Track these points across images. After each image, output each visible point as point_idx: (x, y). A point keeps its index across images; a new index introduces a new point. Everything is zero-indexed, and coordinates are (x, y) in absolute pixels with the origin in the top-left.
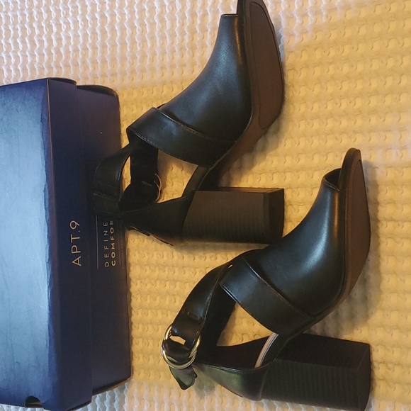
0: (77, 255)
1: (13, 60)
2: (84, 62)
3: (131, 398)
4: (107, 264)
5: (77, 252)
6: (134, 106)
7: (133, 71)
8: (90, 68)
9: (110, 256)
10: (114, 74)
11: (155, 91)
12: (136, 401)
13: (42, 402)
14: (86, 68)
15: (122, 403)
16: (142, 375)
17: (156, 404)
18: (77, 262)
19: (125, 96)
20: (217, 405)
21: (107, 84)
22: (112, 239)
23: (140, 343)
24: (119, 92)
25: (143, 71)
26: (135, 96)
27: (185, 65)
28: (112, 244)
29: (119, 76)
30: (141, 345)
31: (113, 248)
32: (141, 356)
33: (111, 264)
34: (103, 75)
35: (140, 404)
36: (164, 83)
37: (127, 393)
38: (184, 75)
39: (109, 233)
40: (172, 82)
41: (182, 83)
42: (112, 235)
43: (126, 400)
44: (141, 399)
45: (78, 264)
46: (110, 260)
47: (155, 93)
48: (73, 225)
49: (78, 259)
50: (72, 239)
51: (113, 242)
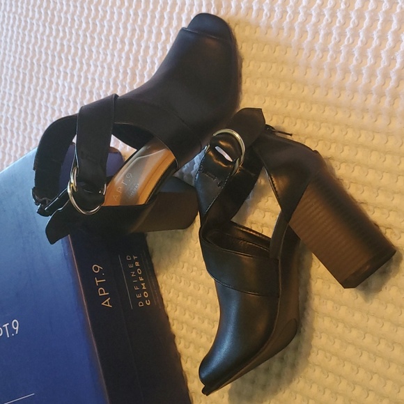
0: (106, 297)
4: (141, 304)
5: (105, 294)
9: (143, 295)
18: (107, 303)
22: (141, 279)
28: (143, 284)
31: (144, 288)
33: (145, 303)
39: (136, 273)
42: (140, 276)
45: (109, 305)
46: (143, 299)
48: (96, 269)
49: (107, 300)
50: (97, 282)
51: (142, 282)
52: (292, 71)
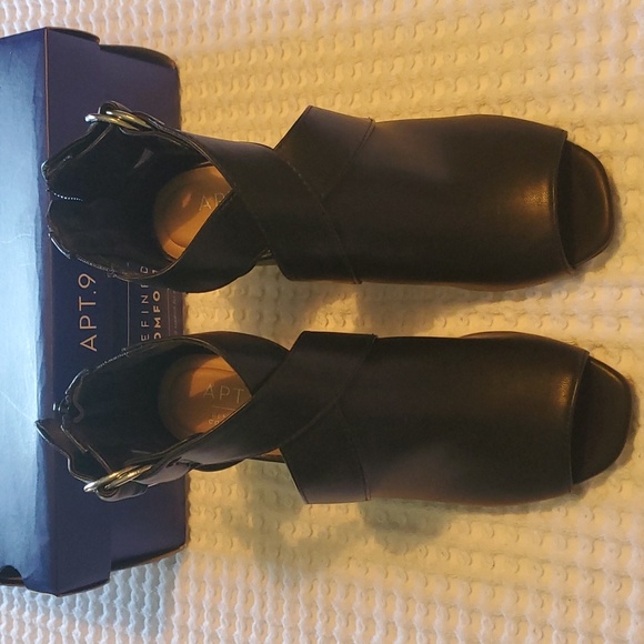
0: (91, 333)
1: (19, 13)
2: (127, 13)
3: (185, 579)
5: (89, 327)
6: (204, 86)
7: (203, 26)
8: (136, 23)
9: (152, 337)
10: (173, 33)
11: (237, 59)
12: (192, 584)
13: (24, 576)
14: (129, 22)
15: (170, 587)
16: (204, 541)
17: (224, 591)
18: (89, 344)
19: (190, 69)
20: (320, 596)
21: (162, 49)
22: (157, 310)
23: (202, 487)
24: (180, 62)
25: (219, 25)
26: (205, 69)
27: (286, 13)
28: (157, 319)
29: (180, 34)
30: (203, 491)
31: (157, 326)
32: (203, 509)
34: (157, 35)
35: (199, 590)
36: (252, 45)
37: (177, 571)
38: (284, 30)
39: (150, 299)
40: (265, 43)
41: (282, 42)
42: (156, 304)
43: (177, 582)
44: (200, 582)
45: (92, 348)
47: (237, 63)
48: (84, 281)
49: (92, 339)
50: (81, 304)
51: (157, 315)
52: (453, 58)
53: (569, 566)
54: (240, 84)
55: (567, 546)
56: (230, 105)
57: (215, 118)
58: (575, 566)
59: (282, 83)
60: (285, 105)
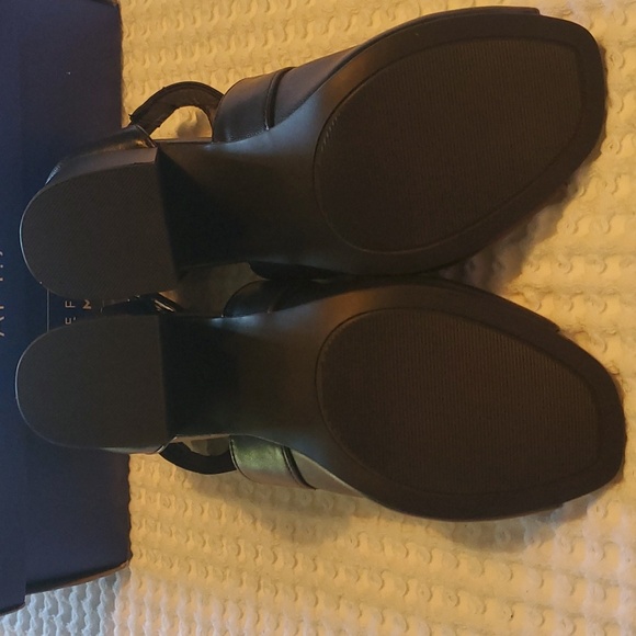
15: (110, 608)
37: (117, 591)
43: (117, 603)
53: (607, 624)
54: (221, 13)
55: (605, 597)
56: (209, 39)
57: (193, 54)
58: (616, 624)
59: (268, 9)
60: (270, 35)
